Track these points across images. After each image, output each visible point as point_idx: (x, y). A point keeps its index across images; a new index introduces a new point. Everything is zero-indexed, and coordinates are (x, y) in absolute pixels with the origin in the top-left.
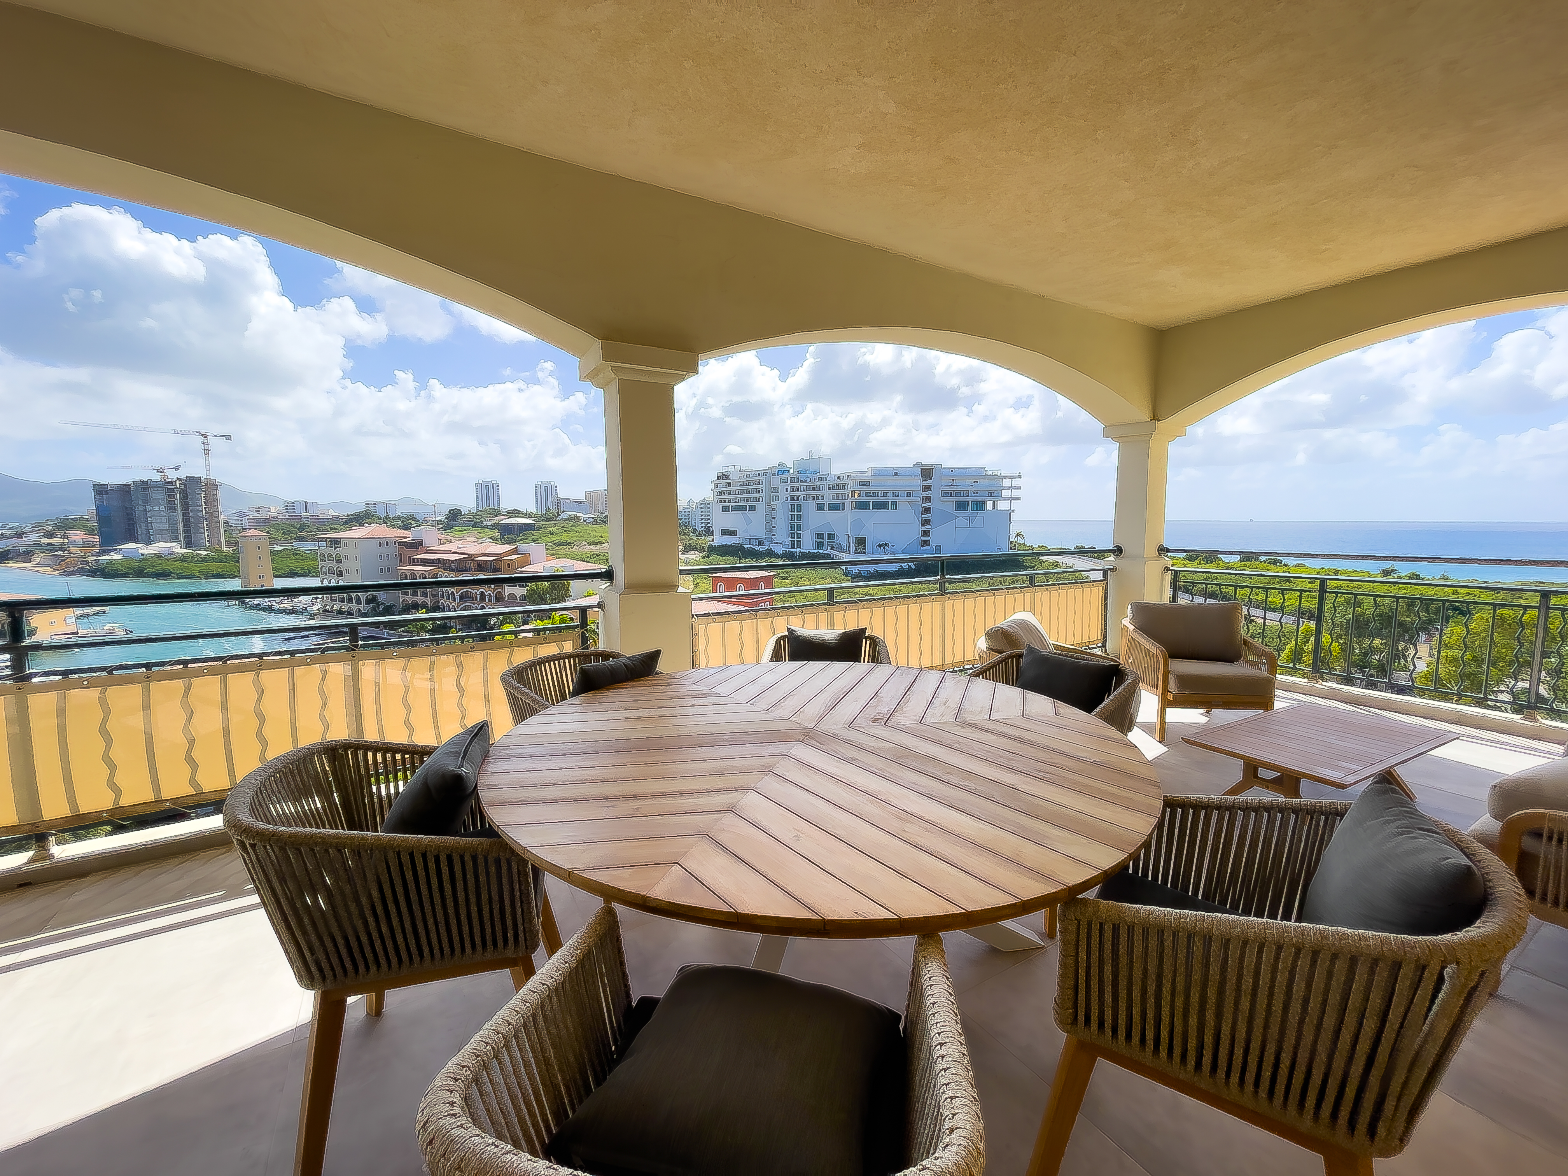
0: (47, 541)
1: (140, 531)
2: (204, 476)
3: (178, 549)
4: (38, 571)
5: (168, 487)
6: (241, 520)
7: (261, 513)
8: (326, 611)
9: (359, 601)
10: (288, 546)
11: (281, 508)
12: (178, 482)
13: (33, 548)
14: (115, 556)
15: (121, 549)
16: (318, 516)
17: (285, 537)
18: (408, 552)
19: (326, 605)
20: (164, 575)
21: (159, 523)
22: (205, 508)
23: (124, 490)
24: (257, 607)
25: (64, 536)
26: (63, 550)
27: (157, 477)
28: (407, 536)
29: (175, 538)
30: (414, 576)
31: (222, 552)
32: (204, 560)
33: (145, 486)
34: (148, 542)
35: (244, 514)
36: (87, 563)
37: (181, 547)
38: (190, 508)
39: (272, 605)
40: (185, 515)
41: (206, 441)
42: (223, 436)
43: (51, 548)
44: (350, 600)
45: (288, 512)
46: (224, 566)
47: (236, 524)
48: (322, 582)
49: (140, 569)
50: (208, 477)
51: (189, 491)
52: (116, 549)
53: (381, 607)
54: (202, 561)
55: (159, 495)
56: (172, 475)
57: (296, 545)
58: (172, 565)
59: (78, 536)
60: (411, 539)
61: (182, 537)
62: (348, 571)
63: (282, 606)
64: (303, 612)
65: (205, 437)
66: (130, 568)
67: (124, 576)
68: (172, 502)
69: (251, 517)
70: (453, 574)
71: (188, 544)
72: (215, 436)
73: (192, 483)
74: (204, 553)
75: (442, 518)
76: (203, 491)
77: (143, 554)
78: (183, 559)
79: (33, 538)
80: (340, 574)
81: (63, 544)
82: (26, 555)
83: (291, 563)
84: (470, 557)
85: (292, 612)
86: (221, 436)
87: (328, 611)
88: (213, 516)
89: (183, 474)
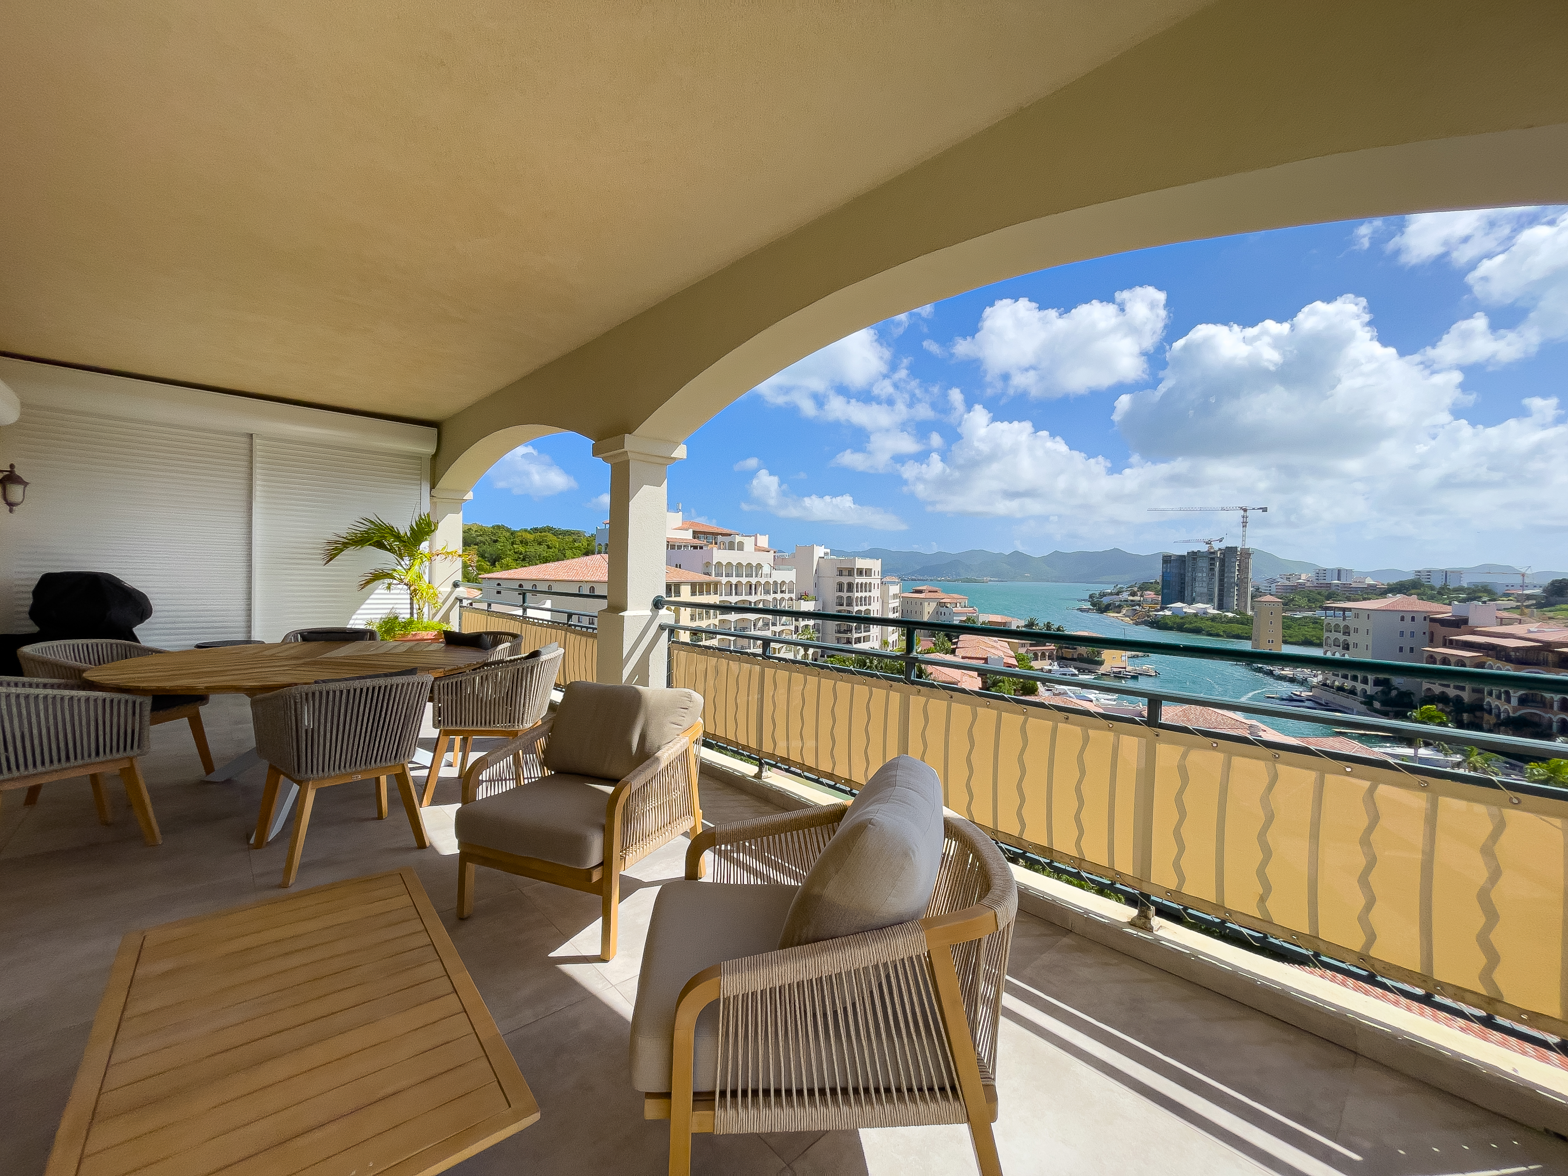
0: (1131, 598)
1: (1187, 593)
2: (1240, 546)
3: (1212, 611)
4: (1122, 620)
5: (1211, 556)
6: (1270, 587)
7: (1291, 579)
8: (1325, 685)
9: (1365, 681)
10: (1310, 614)
11: (1311, 575)
12: (1219, 552)
13: (1122, 604)
14: (1168, 613)
15: (1171, 607)
16: (1350, 584)
17: (1310, 604)
18: (1442, 631)
19: (1327, 679)
20: (1197, 631)
21: (1201, 588)
22: (1237, 575)
23: (1181, 559)
24: (1259, 670)
25: (1141, 596)
26: (1139, 605)
27: (1204, 548)
28: (1445, 611)
29: (1210, 601)
30: (1445, 660)
31: (1245, 614)
32: (1230, 621)
33: (1194, 555)
34: (1192, 602)
35: (1273, 581)
36: (1149, 616)
37: (1214, 609)
38: (1226, 575)
39: (1273, 670)
40: (1221, 580)
41: (1245, 514)
42: (1260, 508)
43: (1134, 603)
44: (1355, 678)
45: (1318, 579)
46: (1244, 629)
47: (1266, 590)
48: (1325, 653)
49: (1180, 625)
50: (1243, 547)
51: (1226, 559)
52: (1168, 607)
53: (1394, 693)
54: (1227, 622)
55: (1203, 564)
56: (1216, 546)
57: (1319, 613)
58: (1204, 623)
59: (1150, 595)
60: (1450, 614)
61: (1216, 600)
62: (1356, 645)
63: (1282, 672)
64: (1303, 682)
65: (1245, 510)
66: (1174, 623)
67: (1170, 629)
68: (1212, 570)
69: (1279, 584)
70: (1509, 666)
71: (1220, 607)
72: (1254, 509)
73: (1231, 551)
74: (1230, 615)
75: (1537, 591)
76: (1238, 560)
77: (1185, 613)
78: (1214, 619)
79: (1125, 596)
80: (1346, 647)
81: (1140, 601)
82: (1118, 608)
83: (1309, 632)
84: (1548, 646)
85: (1292, 680)
86: (1258, 509)
87: (1328, 686)
88: (1242, 582)
89: (1223, 545)
